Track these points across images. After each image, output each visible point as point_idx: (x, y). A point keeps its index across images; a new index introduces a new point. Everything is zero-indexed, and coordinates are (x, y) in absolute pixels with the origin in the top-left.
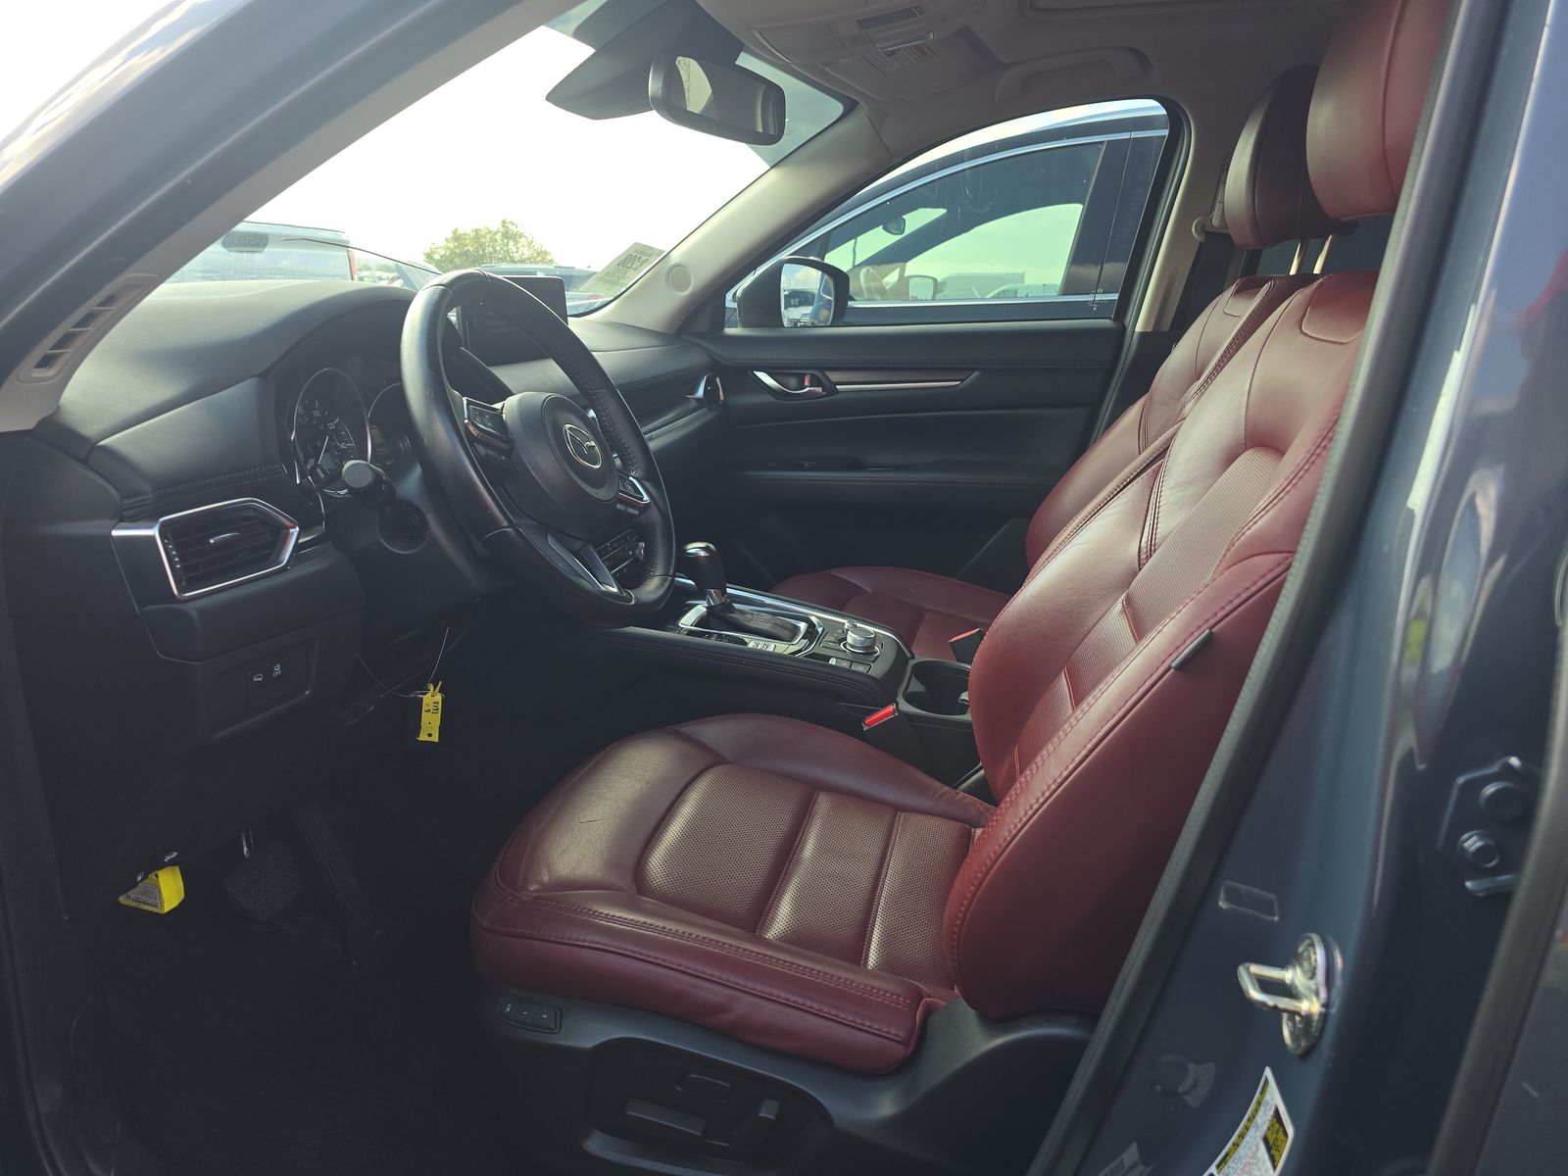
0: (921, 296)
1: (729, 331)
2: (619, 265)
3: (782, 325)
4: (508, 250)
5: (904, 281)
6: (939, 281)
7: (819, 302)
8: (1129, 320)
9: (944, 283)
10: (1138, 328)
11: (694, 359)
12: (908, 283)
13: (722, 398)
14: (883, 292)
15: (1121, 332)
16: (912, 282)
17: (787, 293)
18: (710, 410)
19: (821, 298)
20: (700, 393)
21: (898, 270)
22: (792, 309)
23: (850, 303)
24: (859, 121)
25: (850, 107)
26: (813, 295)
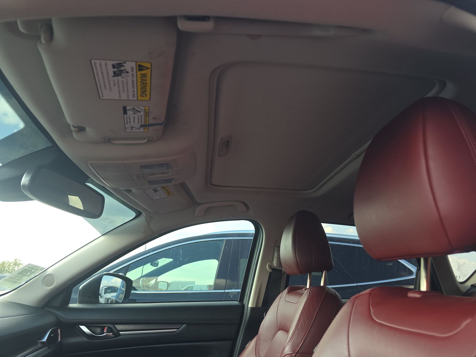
0: (163, 289)
1: (71, 305)
2: (18, 274)
3: (98, 302)
4: (14, 269)
5: (157, 283)
6: (169, 283)
7: (120, 291)
8: (245, 302)
9: (170, 284)
10: (250, 305)
11: (49, 320)
12: (158, 284)
13: (59, 340)
14: (148, 287)
15: (242, 307)
16: (160, 283)
17: (106, 287)
18: (49, 348)
19: (121, 289)
20: (45, 339)
21: (155, 279)
22: (107, 294)
23: (133, 292)
24: (142, 219)
25: (138, 214)
26: (118, 288)
